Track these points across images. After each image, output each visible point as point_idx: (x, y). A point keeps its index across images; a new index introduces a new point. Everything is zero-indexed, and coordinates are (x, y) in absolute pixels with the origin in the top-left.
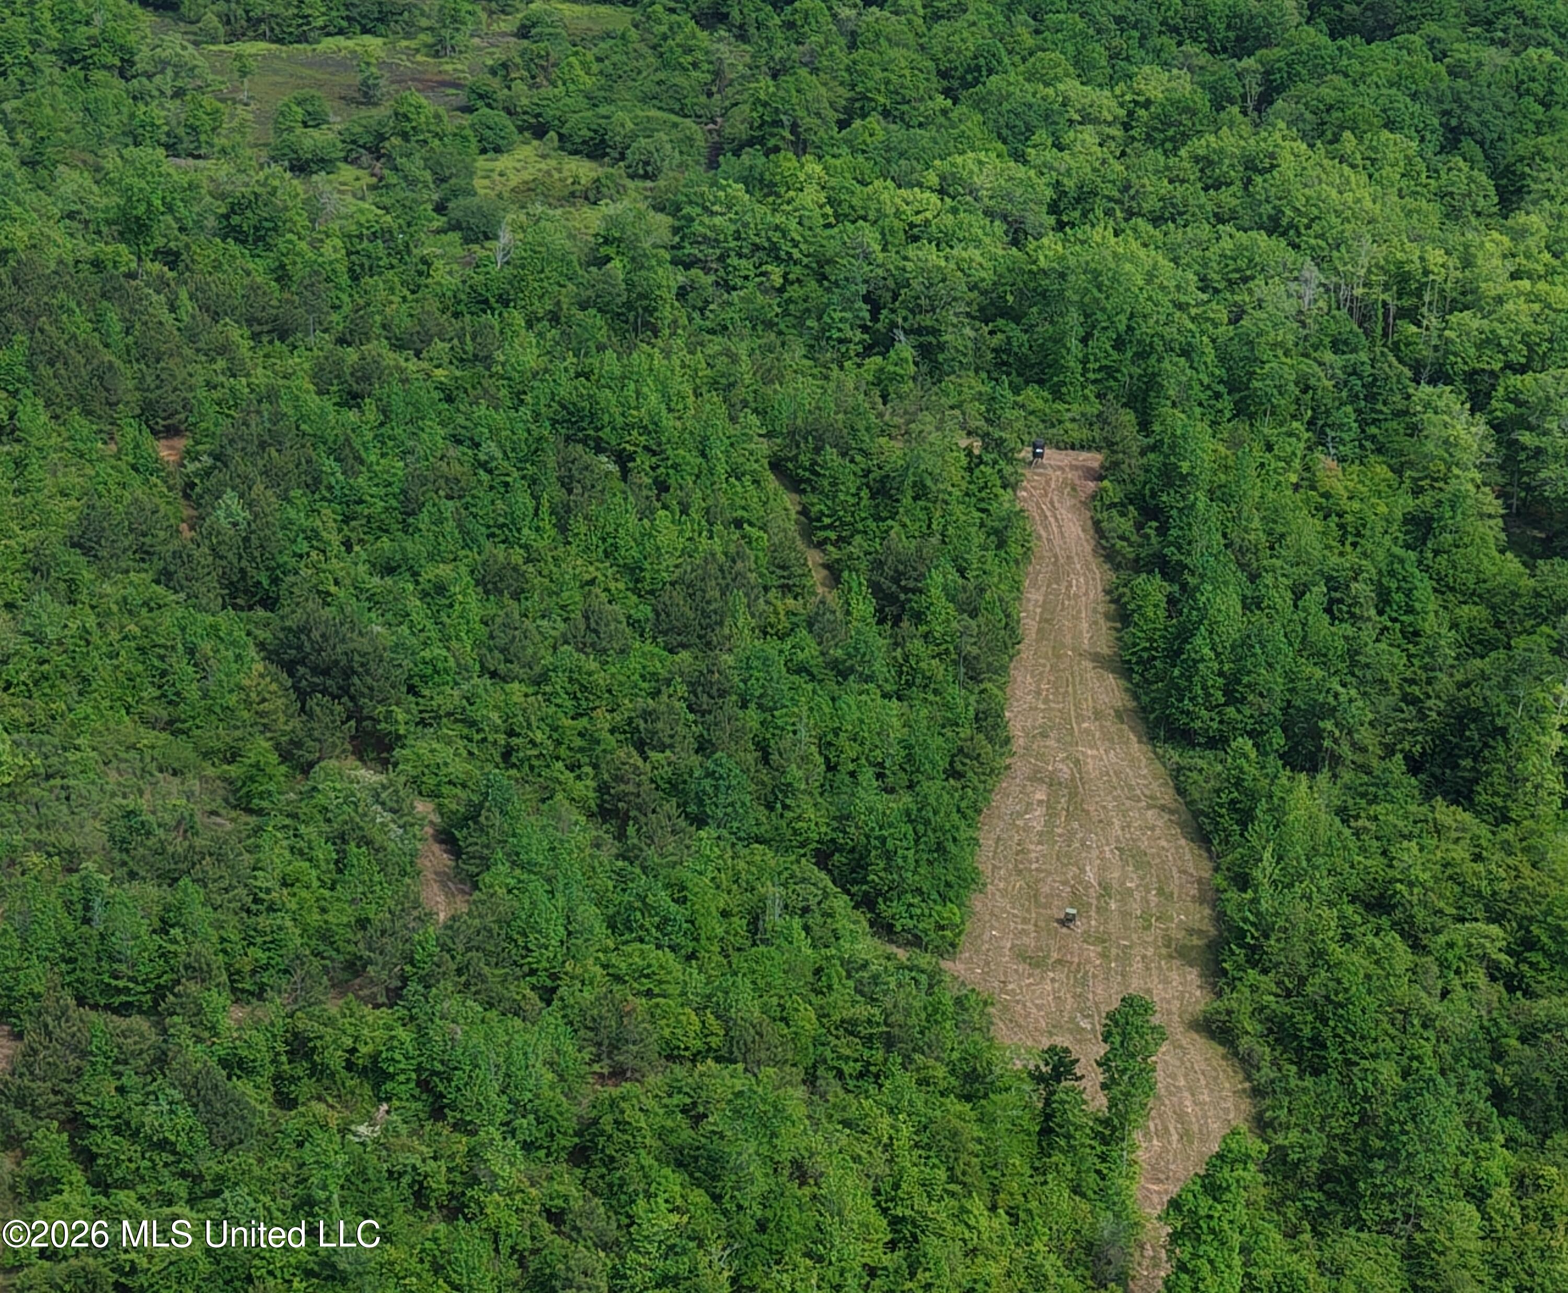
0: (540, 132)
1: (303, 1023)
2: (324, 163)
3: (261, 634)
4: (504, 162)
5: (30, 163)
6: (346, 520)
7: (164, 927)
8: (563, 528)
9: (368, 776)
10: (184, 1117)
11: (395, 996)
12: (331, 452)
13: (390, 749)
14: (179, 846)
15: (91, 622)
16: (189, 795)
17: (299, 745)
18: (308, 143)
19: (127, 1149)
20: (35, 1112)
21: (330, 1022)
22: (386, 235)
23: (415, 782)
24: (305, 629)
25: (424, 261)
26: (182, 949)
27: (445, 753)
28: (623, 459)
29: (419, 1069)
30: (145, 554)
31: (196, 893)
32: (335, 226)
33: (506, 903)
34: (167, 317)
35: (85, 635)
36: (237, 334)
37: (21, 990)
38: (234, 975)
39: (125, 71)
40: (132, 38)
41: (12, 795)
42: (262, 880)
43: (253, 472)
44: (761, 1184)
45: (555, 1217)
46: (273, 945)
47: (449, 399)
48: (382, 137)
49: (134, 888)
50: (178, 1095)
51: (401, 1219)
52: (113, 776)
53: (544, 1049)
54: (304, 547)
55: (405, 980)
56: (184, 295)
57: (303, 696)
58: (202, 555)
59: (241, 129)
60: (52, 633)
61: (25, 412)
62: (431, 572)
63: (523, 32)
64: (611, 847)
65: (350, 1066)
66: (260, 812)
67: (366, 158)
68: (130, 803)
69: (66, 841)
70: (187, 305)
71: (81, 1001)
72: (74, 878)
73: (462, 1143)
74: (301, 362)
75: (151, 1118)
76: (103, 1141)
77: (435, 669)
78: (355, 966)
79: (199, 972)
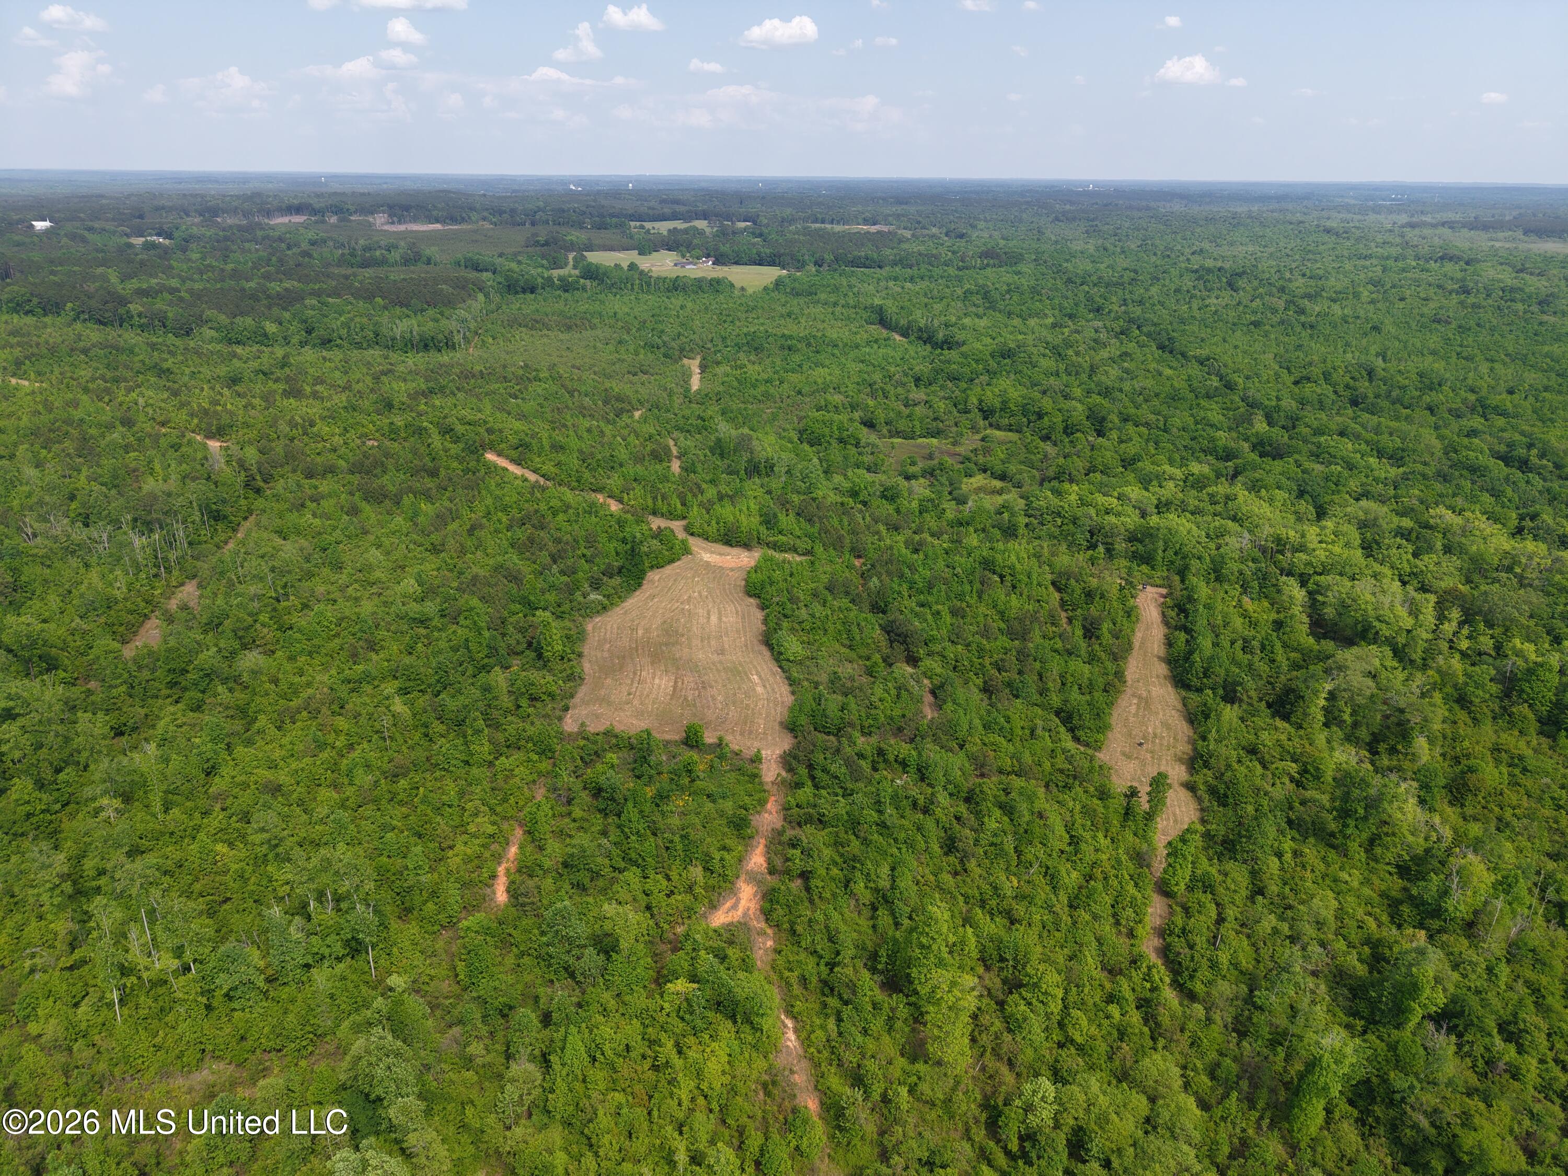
0: (985, 471)
1: (882, 745)
2: (915, 477)
3: (880, 621)
4: (972, 480)
5: (826, 472)
6: (910, 589)
7: (842, 709)
8: (980, 597)
9: (910, 670)
10: (844, 769)
11: (912, 740)
12: (908, 567)
13: (917, 661)
14: (849, 684)
15: (829, 612)
16: (854, 669)
17: (889, 657)
18: (910, 471)
19: (825, 777)
20: (799, 762)
21: (891, 746)
22: (932, 500)
23: (924, 673)
24: (894, 621)
25: (944, 510)
26: (847, 717)
27: (935, 665)
28: (1002, 577)
29: (918, 764)
30: (847, 593)
31: (853, 700)
32: (916, 497)
33: (950, 715)
34: (862, 522)
35: (827, 616)
36: (882, 528)
37: (798, 724)
38: (862, 727)
39: (857, 445)
40: (860, 436)
41: (801, 663)
42: (874, 698)
43: (883, 571)
44: (1027, 817)
45: (958, 819)
46: (875, 719)
47: (947, 553)
48: (934, 470)
49: (834, 696)
50: (842, 762)
51: (908, 812)
52: (831, 661)
53: (959, 764)
54: (896, 595)
55: (915, 736)
56: (867, 515)
57: (891, 642)
58: (865, 595)
59: (890, 465)
60: (817, 615)
61: (816, 549)
62: (935, 607)
63: (983, 440)
64: (986, 702)
65: (896, 761)
66: (875, 677)
67: (928, 476)
68: (836, 670)
69: (816, 679)
70: (868, 519)
71: (815, 729)
72: (817, 691)
73: (930, 790)
74: (901, 538)
75: (833, 768)
76: (818, 773)
77: (933, 639)
78: (900, 729)
79: (852, 725)
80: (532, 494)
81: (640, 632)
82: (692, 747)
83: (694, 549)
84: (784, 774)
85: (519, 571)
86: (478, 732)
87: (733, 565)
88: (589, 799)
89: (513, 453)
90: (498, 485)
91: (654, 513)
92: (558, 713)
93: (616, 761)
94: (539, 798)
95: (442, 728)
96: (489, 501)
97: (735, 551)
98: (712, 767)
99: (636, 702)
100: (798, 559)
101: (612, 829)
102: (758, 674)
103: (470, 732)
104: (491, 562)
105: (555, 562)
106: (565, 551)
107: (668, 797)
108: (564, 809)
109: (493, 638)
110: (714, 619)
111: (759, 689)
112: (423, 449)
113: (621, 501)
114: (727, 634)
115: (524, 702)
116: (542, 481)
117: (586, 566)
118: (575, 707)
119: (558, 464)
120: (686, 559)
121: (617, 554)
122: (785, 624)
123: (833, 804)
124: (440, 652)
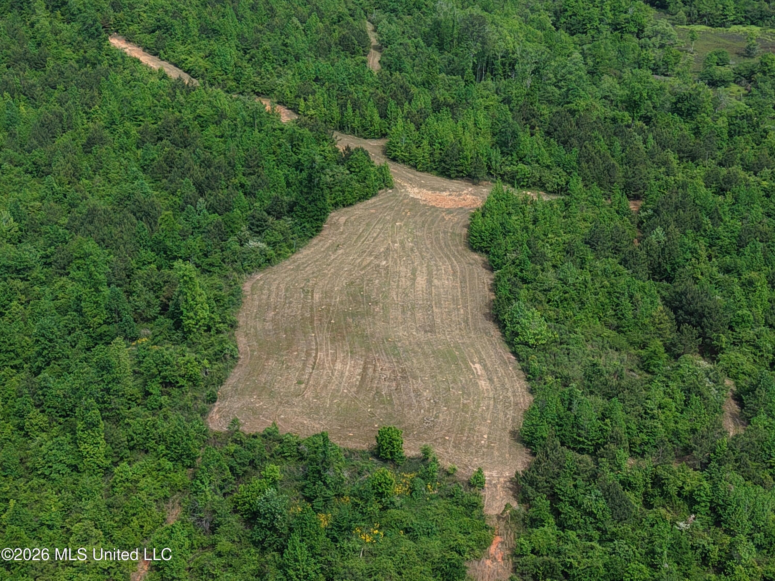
1: (660, 471)
2: (724, 82)
3: (664, 293)
5: (591, 73)
6: (711, 246)
7: (603, 417)
9: (705, 364)
10: (602, 504)
11: (704, 466)
12: (708, 214)
13: (717, 353)
14: (614, 382)
15: (589, 278)
16: (622, 361)
17: (674, 345)
18: (718, 72)
19: (575, 513)
20: (537, 489)
21: (673, 473)
22: (748, 117)
24: (684, 293)
25: (765, 131)
26: (610, 429)
27: (742, 359)
29: (711, 502)
30: (616, 250)
31: (619, 406)
32: (725, 111)
33: (763, 433)
34: (642, 146)
35: (585, 282)
36: (672, 157)
37: (538, 434)
38: (632, 444)
39: (639, 35)
40: (645, 20)
41: (544, 349)
42: (650, 404)
43: (671, 220)
46: (652, 434)
47: (768, 196)
48: (753, 73)
49: (592, 398)
50: (600, 493)
51: (694, 569)
52: (589, 348)
54: (689, 256)
55: (710, 460)
56: (651, 136)
57: (679, 323)
58: (642, 254)
59: (688, 65)
60: (571, 280)
61: (573, 181)
62: (747, 275)
65: (679, 495)
66: (653, 373)
67: (744, 82)
68: (595, 360)
69: (566, 372)
70: (651, 142)
71: (563, 444)
72: (566, 390)
73: (728, 539)
74: (699, 172)
75: (587, 501)
76: (565, 508)
77: (743, 320)
78: (687, 450)
79: (616, 440)
80: (174, 96)
81: (317, 296)
82: (385, 460)
83: (397, 180)
84: (515, 505)
85: (152, 205)
86: (92, 425)
87: (450, 205)
88: (240, 526)
89: (148, 39)
90: (126, 83)
91: (342, 128)
92: (201, 404)
93: (279, 476)
94: (172, 521)
95: (42, 419)
96: (113, 105)
97: (455, 185)
98: (412, 490)
99: (309, 394)
100: (546, 198)
101: (271, 568)
102: (481, 361)
103: (80, 425)
104: (115, 191)
105: (202, 194)
106: (216, 179)
107: (349, 529)
108: (206, 539)
109: (115, 297)
110: (421, 281)
111: (483, 384)
112: (24, 29)
113: (295, 110)
114: (439, 304)
115: (155, 388)
116: (186, 78)
117: (245, 201)
118: (224, 398)
119: (210, 55)
120: (384, 194)
121: (289, 184)
122: (523, 293)
123: (585, 551)
124: (42, 314)
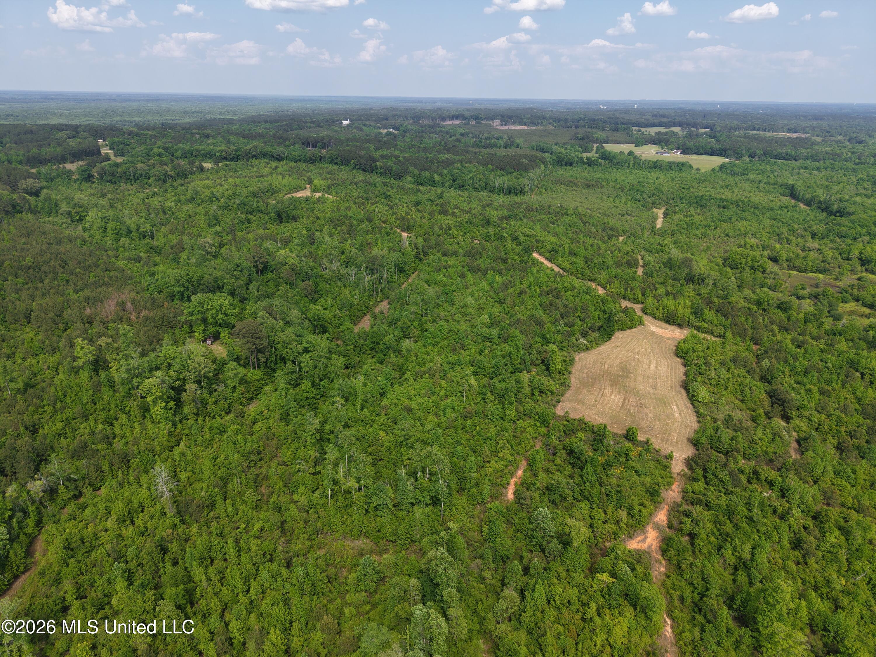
0: (857, 300)
1: (757, 468)
2: (804, 298)
3: (766, 388)
4: (847, 305)
5: (739, 287)
6: (791, 371)
7: (732, 440)
8: (843, 385)
9: (783, 424)
10: (728, 477)
11: (779, 470)
12: (791, 356)
13: (789, 419)
14: (738, 425)
15: (731, 376)
16: (743, 415)
17: (769, 413)
18: (801, 293)
19: (714, 479)
20: (697, 465)
21: (764, 470)
22: (815, 315)
23: (794, 428)
24: (777, 390)
25: (823, 322)
26: (734, 445)
27: (802, 424)
28: (863, 375)
29: (781, 486)
30: (745, 366)
31: (741, 436)
32: (803, 311)
33: (810, 460)
34: (761, 322)
35: (729, 378)
36: (776, 328)
37: (700, 441)
38: (745, 454)
39: (764, 272)
40: (767, 266)
41: (706, 405)
42: (755, 437)
43: (773, 356)
44: (860, 541)
45: (805, 528)
46: (755, 450)
47: (822, 352)
48: (818, 295)
49: (728, 430)
50: (727, 473)
51: (769, 515)
52: (727, 407)
53: (812, 492)
54: (780, 374)
55: (782, 468)
56: (766, 318)
57: (773, 404)
58: (757, 370)
59: (786, 288)
60: (722, 376)
61: (727, 334)
62: (808, 386)
63: (859, 279)
64: (837, 457)
65: (765, 480)
66: (757, 423)
67: (813, 298)
68: (730, 413)
69: (716, 417)
70: (766, 320)
71: (711, 448)
72: (716, 424)
73: (787, 505)
74: (789, 337)
75: (721, 475)
76: (710, 476)
77: (804, 407)
78: (771, 461)
79: (738, 451)
80: (555, 278)
81: (606, 366)
82: (629, 440)
83: (646, 322)
84: (686, 470)
85: (542, 320)
86: (511, 404)
87: (669, 336)
88: (565, 455)
89: (548, 255)
90: (538, 271)
91: (624, 298)
92: (554, 403)
93: (583, 438)
94: (537, 448)
95: (492, 397)
96: (531, 279)
97: (672, 327)
98: (640, 455)
99: (599, 406)
100: (714, 339)
101: (576, 476)
102: (677, 405)
103: (507, 403)
104: (528, 313)
105: (563, 318)
106: (569, 313)
107: (612, 466)
108: (551, 457)
109: (524, 354)
110: (653, 367)
111: (677, 415)
112: (501, 247)
113: (605, 288)
114: (660, 378)
115: (536, 393)
116: (562, 272)
117: (580, 323)
118: (564, 402)
119: (572, 263)
120: (640, 328)
121: (599, 318)
122: (699, 378)
123: (717, 497)
124: (496, 356)
